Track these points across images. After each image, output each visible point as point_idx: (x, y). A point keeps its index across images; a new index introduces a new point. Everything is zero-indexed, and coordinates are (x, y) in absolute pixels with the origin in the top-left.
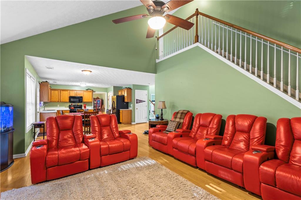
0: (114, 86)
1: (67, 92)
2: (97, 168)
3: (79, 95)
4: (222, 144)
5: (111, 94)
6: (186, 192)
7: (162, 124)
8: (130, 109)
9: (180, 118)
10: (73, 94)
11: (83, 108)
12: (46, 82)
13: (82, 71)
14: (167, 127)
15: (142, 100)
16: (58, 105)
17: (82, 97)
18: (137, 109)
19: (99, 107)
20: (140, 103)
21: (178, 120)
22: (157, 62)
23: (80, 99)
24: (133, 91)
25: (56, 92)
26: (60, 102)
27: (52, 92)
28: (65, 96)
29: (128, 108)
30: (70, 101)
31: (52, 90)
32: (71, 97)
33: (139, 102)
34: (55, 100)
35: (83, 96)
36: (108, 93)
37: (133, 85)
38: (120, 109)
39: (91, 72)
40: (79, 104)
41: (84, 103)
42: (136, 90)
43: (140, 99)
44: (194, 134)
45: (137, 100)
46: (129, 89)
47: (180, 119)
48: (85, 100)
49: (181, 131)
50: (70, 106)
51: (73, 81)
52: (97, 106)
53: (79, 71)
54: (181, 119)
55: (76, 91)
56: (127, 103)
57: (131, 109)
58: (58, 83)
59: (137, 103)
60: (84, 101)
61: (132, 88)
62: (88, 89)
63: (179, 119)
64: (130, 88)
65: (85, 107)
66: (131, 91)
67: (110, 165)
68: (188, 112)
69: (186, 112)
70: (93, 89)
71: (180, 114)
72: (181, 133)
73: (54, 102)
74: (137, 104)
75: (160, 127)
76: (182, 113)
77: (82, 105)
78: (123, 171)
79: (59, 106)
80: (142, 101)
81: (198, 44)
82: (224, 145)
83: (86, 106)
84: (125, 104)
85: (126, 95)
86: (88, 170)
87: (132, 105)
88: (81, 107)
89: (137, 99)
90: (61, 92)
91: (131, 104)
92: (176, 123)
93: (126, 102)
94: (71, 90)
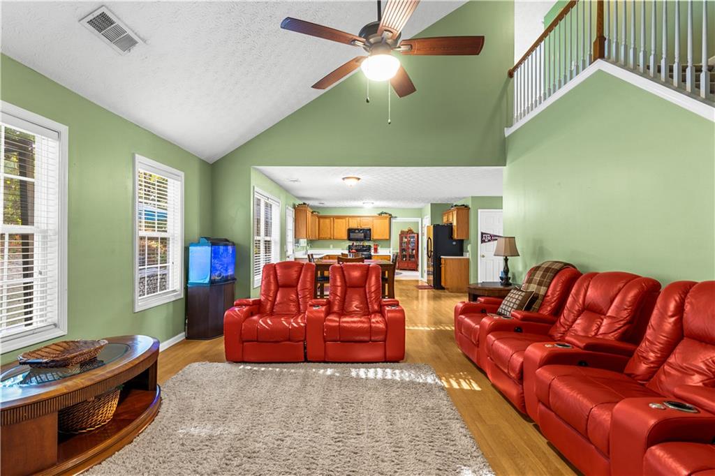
0: (432, 204)
1: (344, 220)
2: (320, 362)
3: (366, 225)
4: (626, 372)
5: (427, 221)
6: (437, 453)
7: (497, 295)
8: (467, 255)
9: (540, 284)
10: (354, 225)
11: (372, 251)
12: (304, 204)
13: (344, 179)
14: (500, 303)
15: (495, 234)
16: (331, 246)
17: (370, 230)
18: (483, 256)
19: (413, 250)
20: (491, 243)
21: (533, 288)
22: (506, 136)
23: (367, 234)
24: (472, 213)
25: (328, 221)
26: (333, 239)
27: (322, 220)
28: (341, 229)
29: (462, 255)
30: (349, 239)
31: (320, 217)
32: (350, 231)
33: (489, 241)
34: (326, 236)
35: (371, 228)
36: (424, 220)
37: (472, 197)
38: (442, 257)
39: (359, 179)
40: (366, 243)
41: (375, 241)
42: (479, 210)
43: (492, 233)
44: (562, 329)
45: (482, 234)
46: (464, 210)
47: (538, 285)
48: (375, 236)
49: (519, 316)
50: (350, 248)
51: (347, 199)
52: (409, 248)
53: (338, 180)
54: (541, 286)
55: (359, 219)
56: (461, 242)
57: (467, 257)
58: (327, 204)
59: (483, 241)
60: (375, 238)
61: (470, 207)
62: (382, 213)
63: (536, 286)
64: (466, 207)
65: (376, 250)
66: (468, 212)
67: (344, 363)
68: (567, 265)
69: (556, 267)
70: (390, 213)
71: (542, 272)
72: (517, 320)
73: (324, 239)
74: (484, 244)
75: (484, 303)
76: (547, 269)
77: (370, 246)
78: (358, 379)
79: (334, 247)
80: (496, 236)
81: (600, 64)
82: (629, 375)
83: (379, 248)
84: (454, 243)
85: (455, 223)
86: (303, 362)
87: (469, 248)
88: (369, 248)
89: (484, 232)
90: (336, 220)
91: (468, 245)
92: (523, 294)
93: (455, 240)
94: (350, 217)
